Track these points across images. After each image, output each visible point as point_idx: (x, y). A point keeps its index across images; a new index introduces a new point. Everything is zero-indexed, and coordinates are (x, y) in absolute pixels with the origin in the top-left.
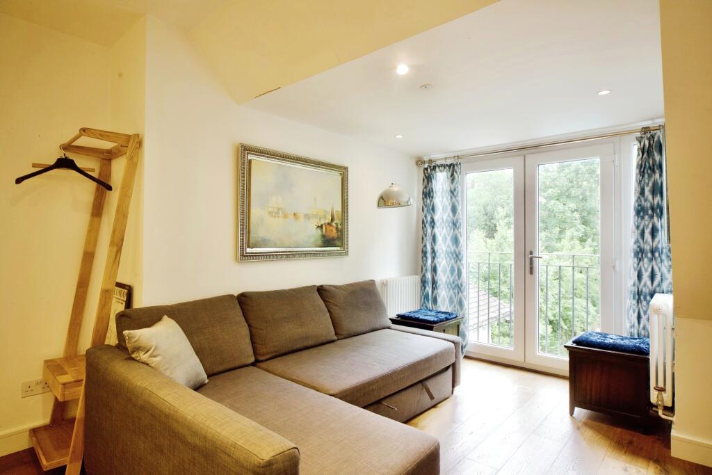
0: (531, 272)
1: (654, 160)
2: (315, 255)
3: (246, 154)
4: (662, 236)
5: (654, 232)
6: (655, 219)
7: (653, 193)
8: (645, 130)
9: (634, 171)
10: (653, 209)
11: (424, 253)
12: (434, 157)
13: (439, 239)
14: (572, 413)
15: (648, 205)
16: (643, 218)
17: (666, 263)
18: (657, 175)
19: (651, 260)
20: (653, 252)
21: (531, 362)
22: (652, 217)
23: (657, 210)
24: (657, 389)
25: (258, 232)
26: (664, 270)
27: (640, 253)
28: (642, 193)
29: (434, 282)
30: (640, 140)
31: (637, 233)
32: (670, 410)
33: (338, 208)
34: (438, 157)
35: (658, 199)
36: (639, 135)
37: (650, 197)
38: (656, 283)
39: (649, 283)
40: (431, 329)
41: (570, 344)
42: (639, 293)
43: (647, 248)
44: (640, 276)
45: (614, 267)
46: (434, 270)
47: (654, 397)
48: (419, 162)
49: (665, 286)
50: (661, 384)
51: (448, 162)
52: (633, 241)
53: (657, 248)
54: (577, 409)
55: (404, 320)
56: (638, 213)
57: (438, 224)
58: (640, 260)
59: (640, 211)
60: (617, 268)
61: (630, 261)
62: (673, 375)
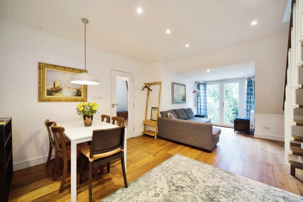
0: (223, 106)
1: (251, 84)
2: (181, 103)
3: (173, 84)
4: (252, 99)
5: (250, 98)
6: (251, 95)
7: (250, 90)
8: (249, 78)
9: (246, 86)
10: (250, 93)
11: (198, 102)
12: (200, 82)
13: (202, 99)
14: (234, 132)
15: (249, 93)
16: (248, 95)
17: (253, 104)
18: (251, 87)
19: (250, 104)
20: (250, 102)
21: (223, 125)
22: (250, 95)
23: (251, 94)
24: (252, 126)
25: (175, 98)
26: (253, 105)
27: (247, 102)
28: (248, 90)
29: (200, 109)
30: (248, 80)
31: (247, 98)
32: (254, 130)
33: (184, 93)
34: (201, 82)
35: (251, 92)
36: (247, 79)
37: (250, 91)
38: (251, 108)
39: (249, 108)
40: (204, 117)
41: (234, 119)
42: (247, 110)
43: (249, 101)
44: (247, 107)
45: (242, 105)
46: (201, 106)
47: (251, 128)
48: (196, 83)
49: (252, 108)
50: (252, 125)
51: (203, 83)
52: (246, 100)
53: (251, 101)
54: (236, 131)
55: (196, 116)
56: (247, 94)
57: (201, 96)
58: (247, 104)
59: (248, 94)
60: (243, 105)
61: (245, 104)
62: (254, 124)
